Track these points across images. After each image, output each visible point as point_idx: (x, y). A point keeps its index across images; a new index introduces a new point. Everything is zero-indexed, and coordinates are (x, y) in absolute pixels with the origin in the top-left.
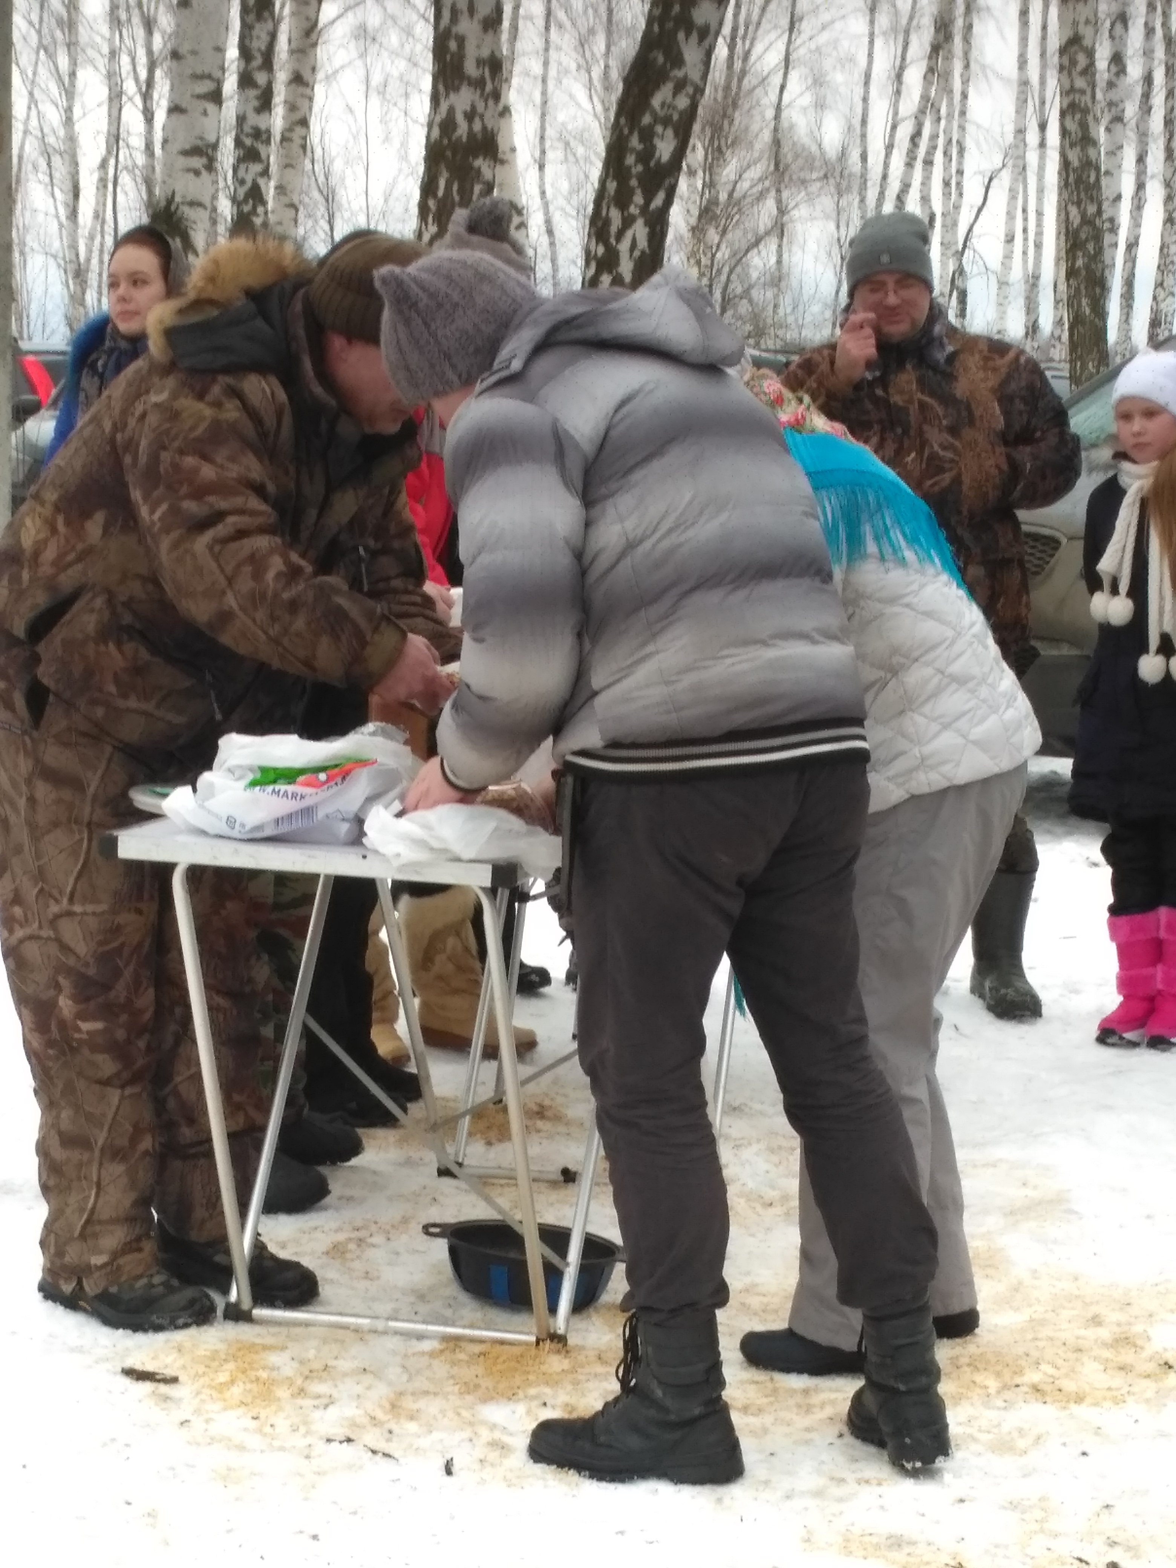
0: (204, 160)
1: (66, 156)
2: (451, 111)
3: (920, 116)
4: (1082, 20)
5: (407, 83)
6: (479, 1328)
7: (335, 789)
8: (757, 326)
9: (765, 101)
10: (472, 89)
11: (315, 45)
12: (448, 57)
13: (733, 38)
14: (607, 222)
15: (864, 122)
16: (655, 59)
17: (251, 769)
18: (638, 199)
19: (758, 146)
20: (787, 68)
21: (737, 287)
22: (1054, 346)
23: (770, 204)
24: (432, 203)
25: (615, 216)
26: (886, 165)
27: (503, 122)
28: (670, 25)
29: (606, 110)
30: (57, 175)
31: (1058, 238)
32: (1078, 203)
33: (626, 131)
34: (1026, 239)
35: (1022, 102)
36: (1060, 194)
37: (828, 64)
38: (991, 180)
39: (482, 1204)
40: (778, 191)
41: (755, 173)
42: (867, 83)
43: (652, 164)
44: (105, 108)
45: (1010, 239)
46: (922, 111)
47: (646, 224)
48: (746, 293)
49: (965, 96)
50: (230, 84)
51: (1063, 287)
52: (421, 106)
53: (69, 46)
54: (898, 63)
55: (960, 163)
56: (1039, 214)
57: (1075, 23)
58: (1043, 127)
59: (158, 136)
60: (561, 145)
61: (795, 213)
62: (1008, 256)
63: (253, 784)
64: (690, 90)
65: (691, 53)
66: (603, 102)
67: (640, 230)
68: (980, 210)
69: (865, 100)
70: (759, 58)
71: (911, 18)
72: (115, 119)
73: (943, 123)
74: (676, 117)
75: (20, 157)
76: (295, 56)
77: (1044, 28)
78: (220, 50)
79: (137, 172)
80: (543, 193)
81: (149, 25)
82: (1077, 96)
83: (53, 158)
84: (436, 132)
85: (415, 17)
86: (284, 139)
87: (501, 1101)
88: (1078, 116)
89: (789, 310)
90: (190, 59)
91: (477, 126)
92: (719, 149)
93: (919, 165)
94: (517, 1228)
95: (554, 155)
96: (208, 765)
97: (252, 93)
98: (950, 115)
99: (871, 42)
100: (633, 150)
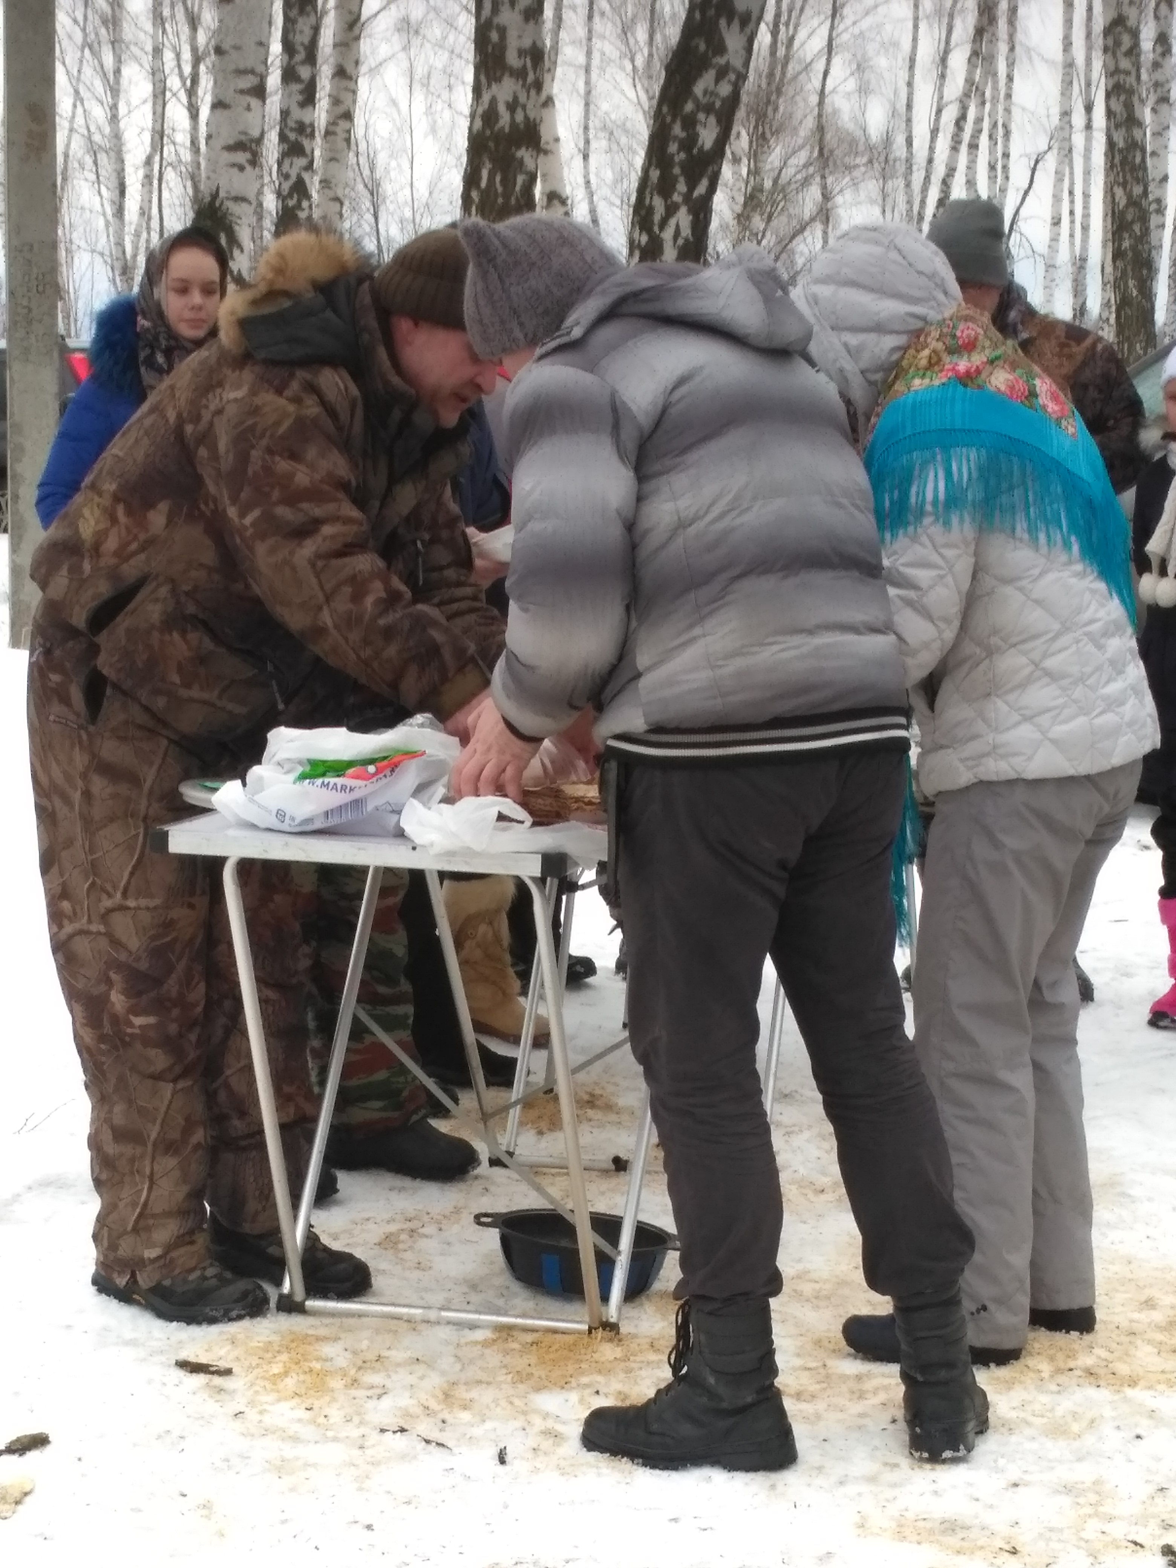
0: (248, 155)
1: (112, 154)
2: (494, 101)
3: (966, 100)
5: (450, 76)
6: (532, 1317)
7: (383, 782)
9: (809, 87)
10: (514, 80)
11: (358, 38)
12: (490, 48)
13: (776, 24)
14: (650, 210)
15: (909, 107)
16: (697, 47)
17: (300, 762)
18: (682, 187)
19: (802, 133)
20: (830, 53)
23: (815, 190)
24: (475, 193)
25: (659, 204)
26: (932, 149)
27: (545, 112)
28: (711, 12)
29: (651, 98)
30: (103, 173)
31: (1105, 220)
32: (1124, 185)
33: (668, 119)
34: (1072, 222)
35: (1067, 84)
36: (1106, 176)
37: (871, 49)
38: (1037, 162)
39: (533, 1193)
40: (824, 177)
41: (801, 157)
42: (911, 68)
43: (695, 151)
44: (149, 104)
45: (1056, 222)
46: (966, 95)
47: (691, 211)
49: (1010, 78)
50: (274, 80)
51: (1110, 269)
52: (464, 98)
53: (115, 42)
54: (942, 47)
55: (1006, 146)
56: (1086, 196)
57: (1119, 5)
58: (1089, 109)
59: (203, 131)
60: (605, 135)
61: (840, 199)
62: (1055, 238)
63: (303, 777)
64: (732, 77)
65: (733, 40)
66: (647, 91)
67: (683, 218)
68: (1026, 193)
69: (910, 84)
70: (802, 45)
71: (955, 2)
72: (160, 116)
73: (988, 106)
74: (718, 104)
75: (66, 155)
76: (339, 49)
77: (1090, 8)
78: (263, 45)
79: (183, 169)
80: (588, 183)
81: (193, 22)
82: (1122, 77)
83: (99, 156)
84: (478, 124)
85: (459, 9)
86: (328, 133)
87: (551, 1090)
88: (1123, 97)
90: (234, 54)
91: (519, 117)
92: (764, 136)
93: (964, 148)
94: (568, 1217)
95: (598, 145)
97: (296, 87)
98: (995, 99)
99: (916, 27)
100: (676, 138)
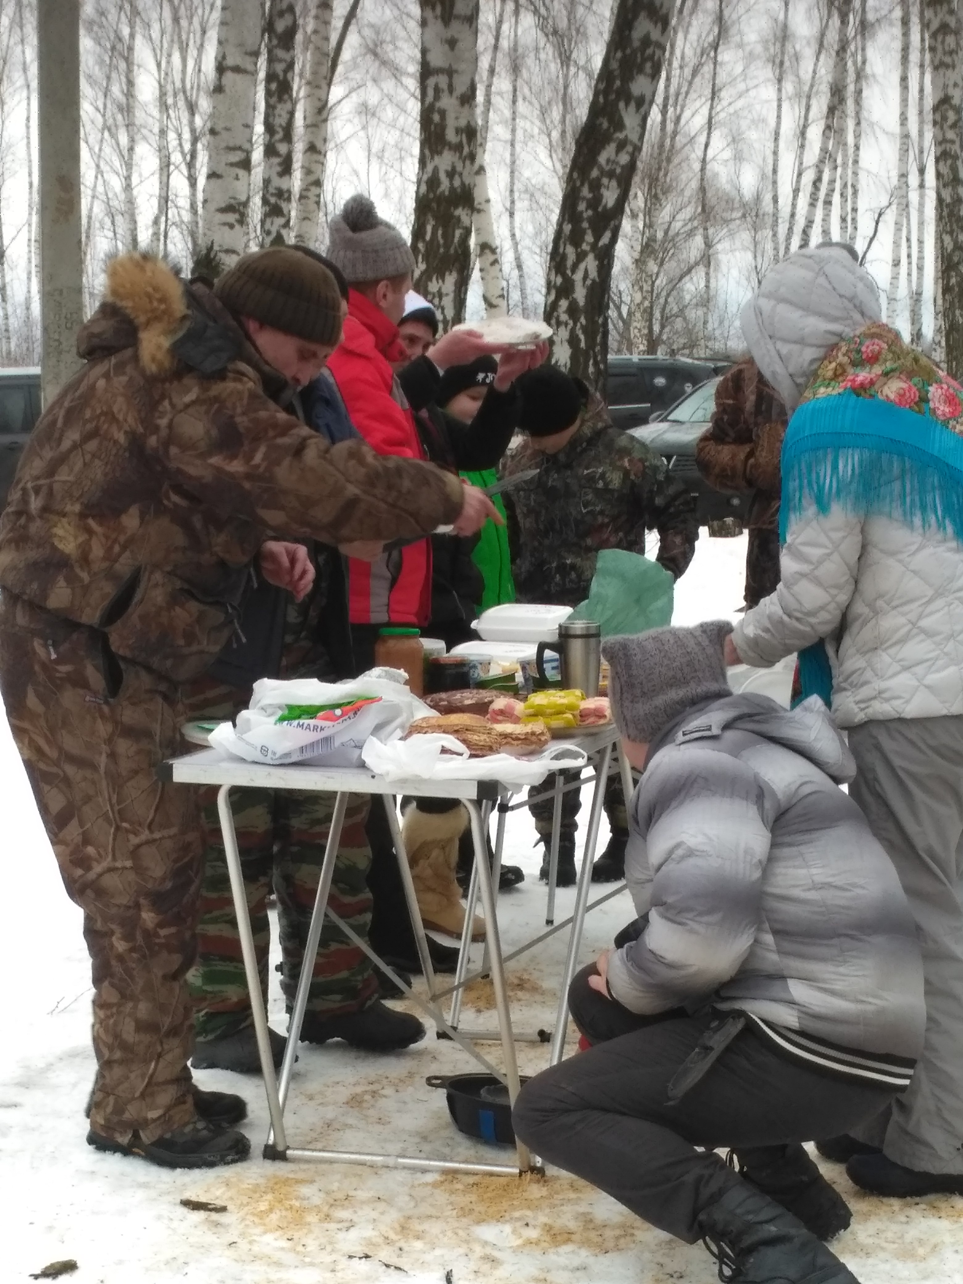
0: (237, 216)
1: (126, 216)
2: (436, 170)
3: (821, 165)
4: (951, 83)
5: (401, 150)
6: (473, 1163)
7: (349, 722)
8: (690, 339)
9: (693, 156)
10: (452, 153)
11: (325, 120)
12: (433, 127)
13: (665, 106)
14: (564, 257)
15: (775, 171)
16: (601, 124)
17: (280, 707)
18: (589, 238)
19: (687, 193)
20: (710, 128)
21: (673, 308)
22: (935, 350)
23: (698, 241)
24: (421, 246)
25: (570, 251)
26: (794, 206)
27: (478, 179)
28: (613, 97)
29: (564, 167)
30: (120, 231)
31: (936, 262)
32: (951, 233)
33: (578, 183)
34: (910, 263)
35: (904, 151)
36: (937, 226)
37: (744, 124)
38: (880, 215)
39: (473, 1061)
40: (706, 229)
41: (687, 213)
42: (776, 139)
43: (600, 209)
44: (157, 176)
45: (896, 263)
46: (822, 161)
47: (597, 257)
48: (681, 312)
49: (857, 147)
50: (257, 155)
51: (940, 302)
52: (412, 168)
53: (129, 126)
54: (802, 122)
55: (854, 202)
56: (921, 242)
57: (945, 86)
58: (922, 171)
59: (200, 196)
60: (527, 196)
61: (719, 247)
62: (895, 277)
63: (282, 719)
64: (630, 148)
65: (630, 118)
66: (561, 161)
67: (591, 263)
68: (872, 240)
69: (775, 153)
70: (687, 122)
71: (812, 86)
72: (165, 185)
73: (839, 170)
74: (618, 171)
75: (90, 217)
76: (309, 129)
77: (921, 90)
78: (249, 127)
79: (184, 227)
80: (513, 235)
81: (192, 108)
82: (948, 146)
83: (116, 218)
84: (424, 188)
85: (407, 96)
86: (302, 197)
87: (487, 976)
88: (949, 162)
89: (716, 325)
90: (225, 135)
91: (457, 183)
92: (656, 196)
93: (820, 204)
94: (501, 1079)
95: (521, 205)
96: (245, 704)
97: (276, 160)
98: (845, 164)
99: (779, 106)
100: (584, 198)
